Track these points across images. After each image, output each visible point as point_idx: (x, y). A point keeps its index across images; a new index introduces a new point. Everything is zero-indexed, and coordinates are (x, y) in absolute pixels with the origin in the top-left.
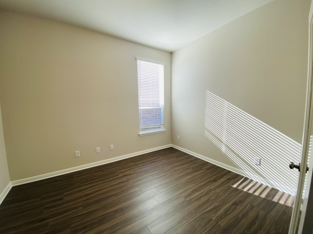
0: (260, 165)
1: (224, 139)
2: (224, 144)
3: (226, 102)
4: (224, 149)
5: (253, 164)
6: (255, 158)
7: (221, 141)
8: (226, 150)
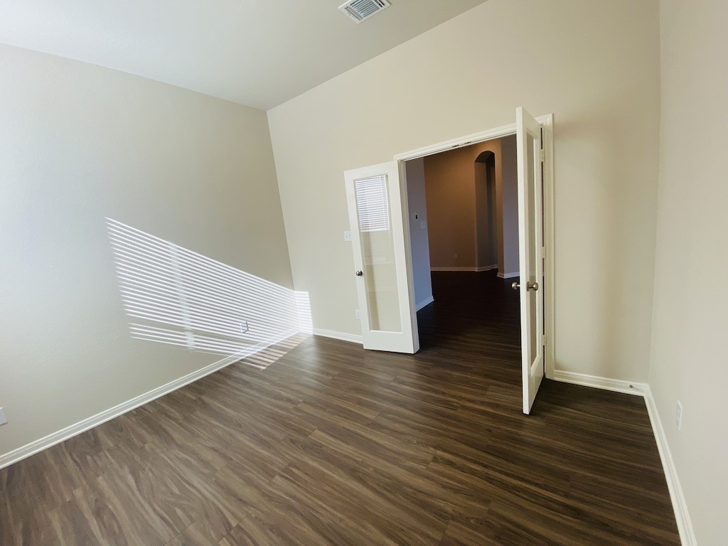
0: (248, 330)
1: (187, 323)
2: (189, 331)
3: (171, 246)
4: (191, 341)
5: (241, 336)
6: (240, 324)
7: (182, 329)
8: (196, 341)
